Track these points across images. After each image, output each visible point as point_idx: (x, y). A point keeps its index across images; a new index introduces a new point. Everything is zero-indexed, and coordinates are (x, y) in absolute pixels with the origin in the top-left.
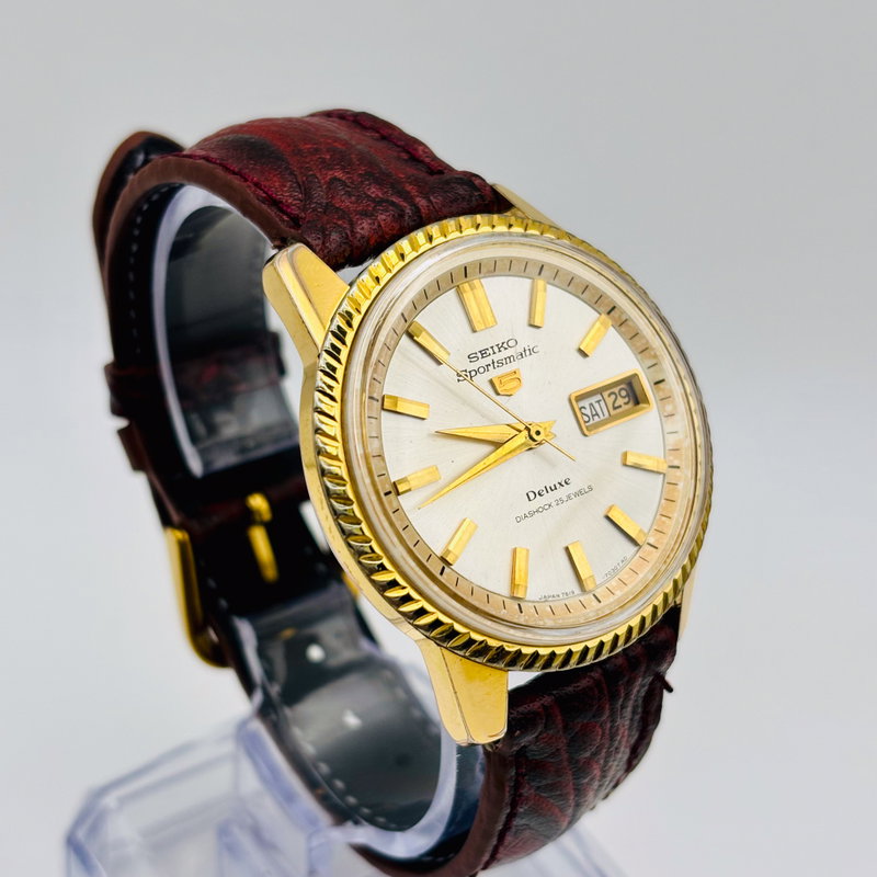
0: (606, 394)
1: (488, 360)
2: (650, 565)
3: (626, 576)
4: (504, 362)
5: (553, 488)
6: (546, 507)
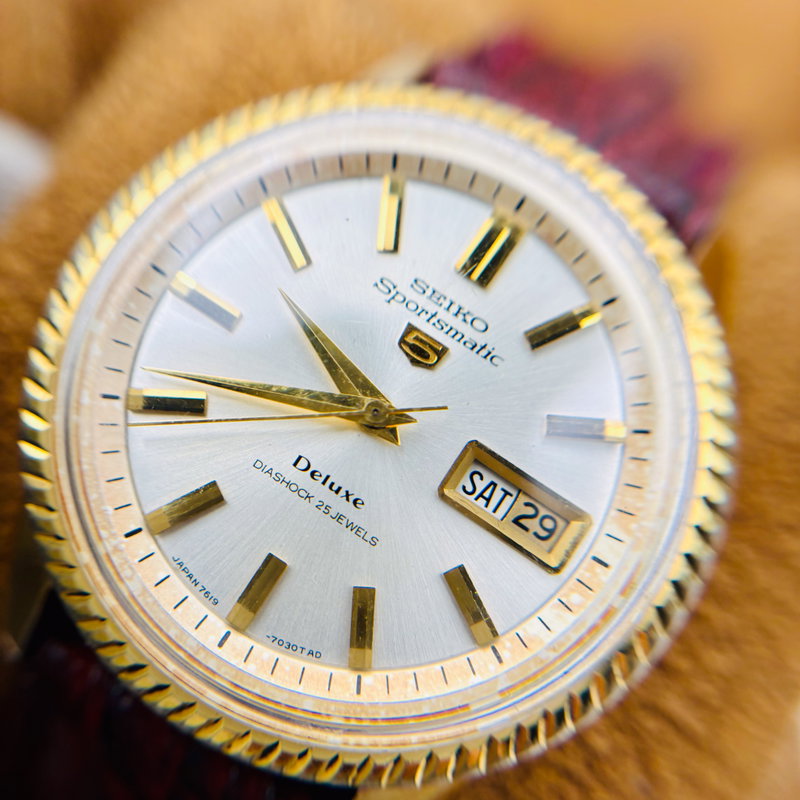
0: (524, 499)
1: (432, 308)
2: (327, 696)
4: (446, 329)
5: (335, 488)
6: (302, 493)
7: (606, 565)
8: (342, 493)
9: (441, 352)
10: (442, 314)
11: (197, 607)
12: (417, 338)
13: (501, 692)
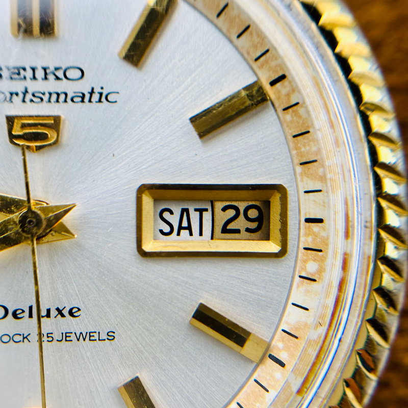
0: (219, 205)
1: (18, 86)
4: (46, 98)
5: (44, 313)
6: (17, 338)
7: (320, 221)
8: (54, 313)
9: (56, 123)
10: (33, 86)
12: (24, 126)
13: (299, 392)
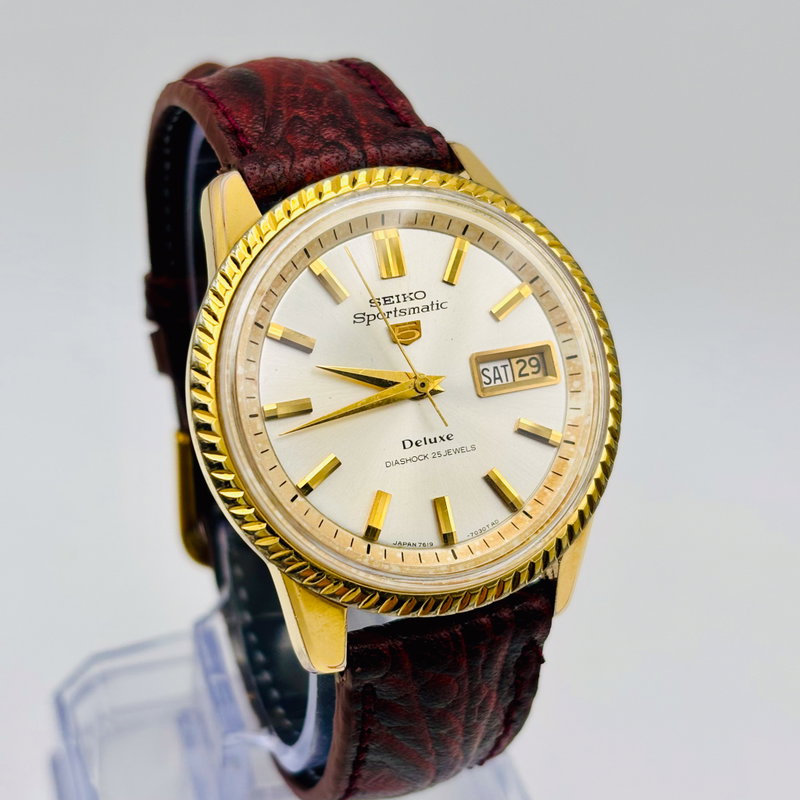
0: (514, 361)
1: (390, 308)
2: (520, 532)
3: (492, 539)
4: (407, 312)
5: (433, 441)
6: (421, 458)
7: (576, 356)
8: (438, 439)
10: (399, 306)
11: (427, 554)
